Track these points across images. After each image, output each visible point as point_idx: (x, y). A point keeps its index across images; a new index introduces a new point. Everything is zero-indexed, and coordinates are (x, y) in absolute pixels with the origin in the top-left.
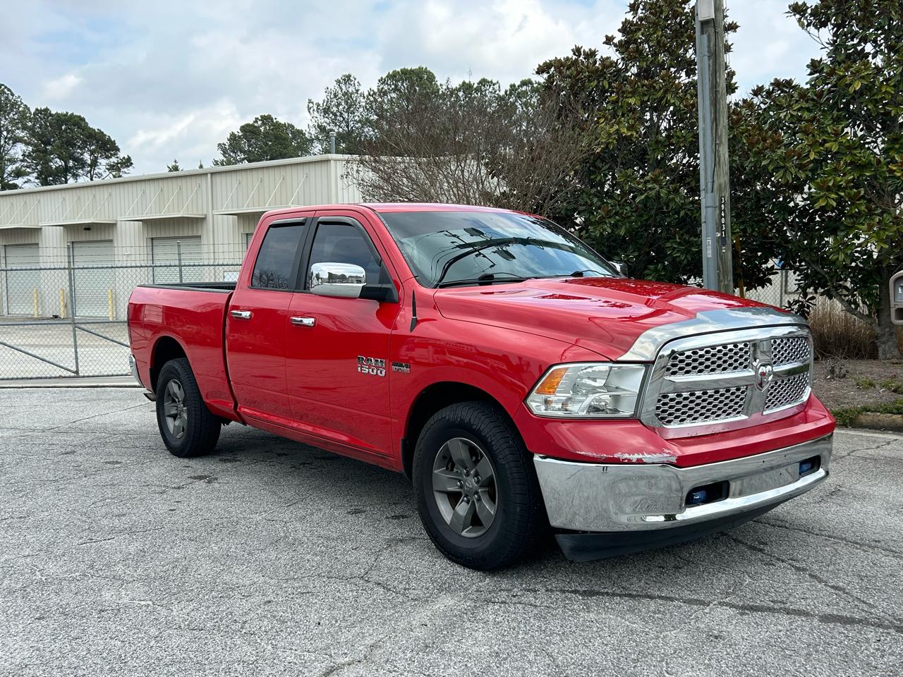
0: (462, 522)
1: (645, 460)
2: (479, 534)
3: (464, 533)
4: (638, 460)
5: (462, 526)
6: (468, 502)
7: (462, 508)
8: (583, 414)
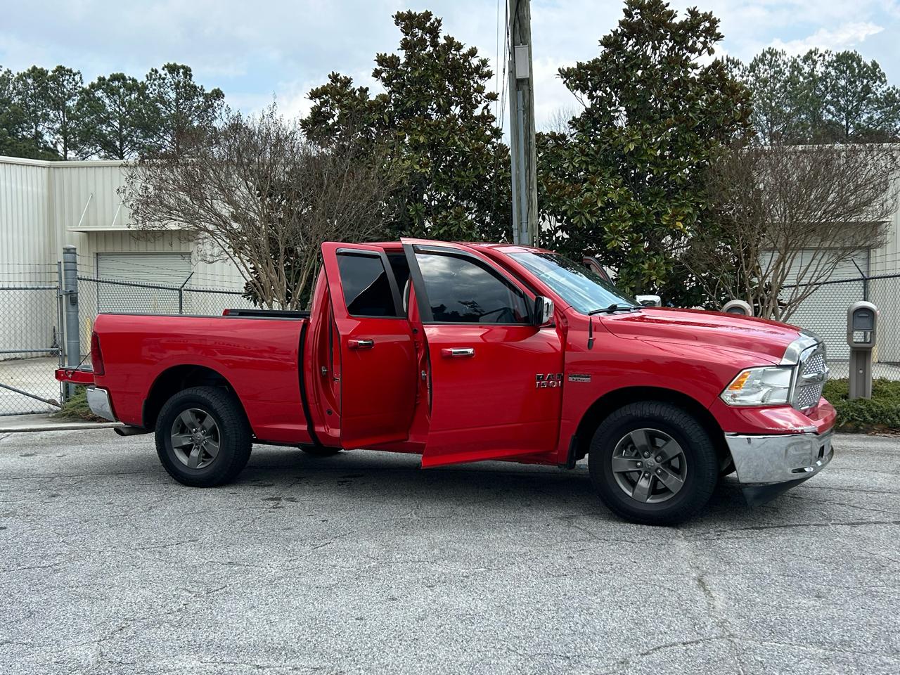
0: (647, 493)
1: (805, 431)
2: (666, 499)
3: (648, 501)
4: (802, 430)
5: (646, 496)
6: (647, 478)
7: (644, 484)
8: (759, 402)
